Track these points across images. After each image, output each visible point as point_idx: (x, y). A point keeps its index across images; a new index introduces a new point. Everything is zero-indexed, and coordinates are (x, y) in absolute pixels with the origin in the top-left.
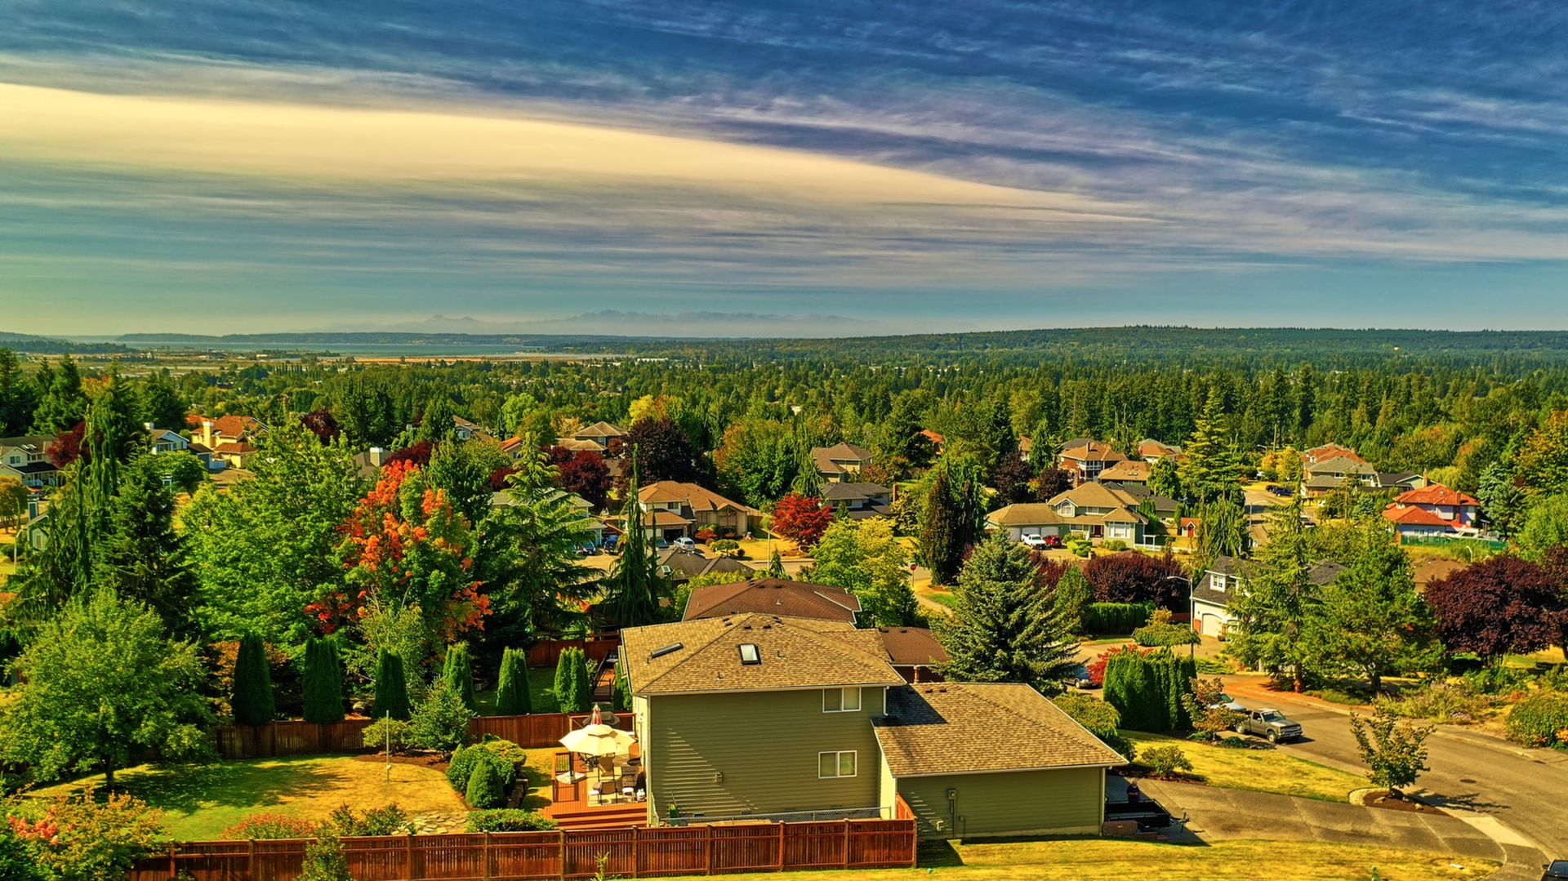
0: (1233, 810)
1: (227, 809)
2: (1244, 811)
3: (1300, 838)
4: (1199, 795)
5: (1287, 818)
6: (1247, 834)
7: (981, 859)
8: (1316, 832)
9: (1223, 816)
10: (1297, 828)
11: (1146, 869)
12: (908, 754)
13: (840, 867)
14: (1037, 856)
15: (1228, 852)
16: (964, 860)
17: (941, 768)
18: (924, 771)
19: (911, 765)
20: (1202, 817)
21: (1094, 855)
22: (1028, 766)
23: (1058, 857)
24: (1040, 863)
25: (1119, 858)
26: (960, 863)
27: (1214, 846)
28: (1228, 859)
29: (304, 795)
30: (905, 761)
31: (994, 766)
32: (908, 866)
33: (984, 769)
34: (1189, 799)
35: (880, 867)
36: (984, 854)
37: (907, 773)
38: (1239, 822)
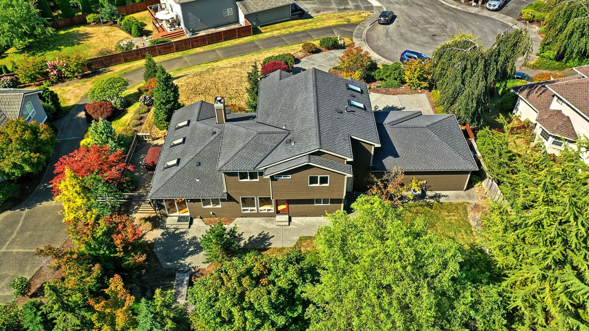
0: (318, 6)
1: (69, 48)
2: (321, 6)
3: (333, 12)
4: (310, 3)
5: (330, 7)
6: (321, 13)
7: (266, 31)
8: (336, 10)
9: (316, 9)
10: (332, 9)
11: (301, 27)
12: (246, 8)
13: (236, 38)
14: (278, 28)
15: (318, 19)
16: (262, 31)
17: (254, 11)
18: (251, 12)
19: (247, 11)
20: (312, 10)
21: (290, 25)
22: (274, 7)
23: (282, 27)
24: (279, 29)
25: (295, 25)
26: (262, 33)
27: (315, 18)
28: (318, 21)
29: (85, 40)
30: (246, 10)
31: (266, 8)
32: (251, 35)
33: (264, 9)
34: (308, 5)
35: (245, 36)
36: (266, 29)
37: (247, 13)
38: (320, 10)
